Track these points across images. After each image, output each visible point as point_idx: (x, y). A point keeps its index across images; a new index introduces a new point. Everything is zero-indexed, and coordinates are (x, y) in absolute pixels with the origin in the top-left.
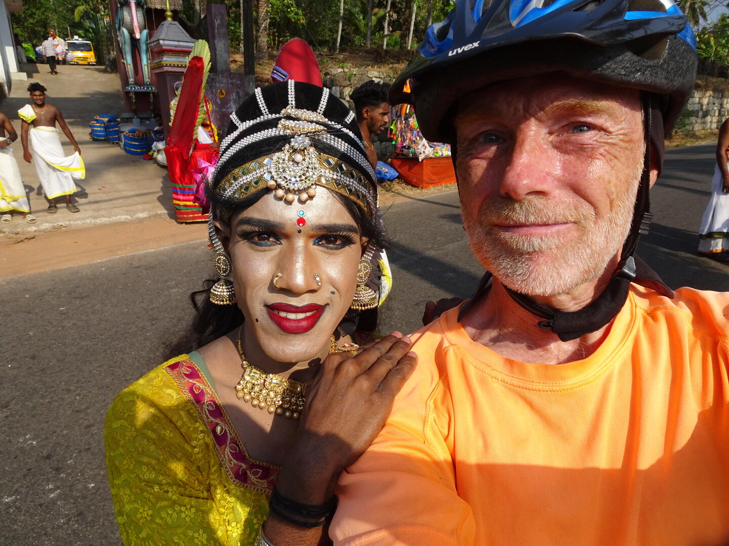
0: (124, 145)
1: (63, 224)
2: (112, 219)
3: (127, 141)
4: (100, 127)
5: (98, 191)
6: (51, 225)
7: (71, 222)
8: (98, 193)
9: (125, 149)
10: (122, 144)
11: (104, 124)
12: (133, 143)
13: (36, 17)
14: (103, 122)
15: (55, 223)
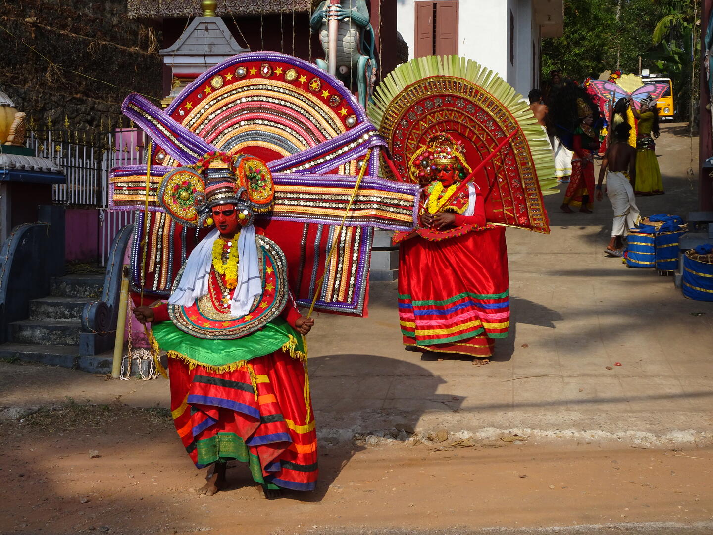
0: (684, 278)
1: (520, 433)
2: (615, 436)
3: (690, 271)
4: (645, 240)
5: (606, 371)
6: (498, 431)
7: (536, 431)
8: (604, 376)
9: (682, 288)
10: (679, 275)
11: (654, 234)
12: (702, 275)
13: (586, 43)
14: (652, 230)
15: (506, 428)
